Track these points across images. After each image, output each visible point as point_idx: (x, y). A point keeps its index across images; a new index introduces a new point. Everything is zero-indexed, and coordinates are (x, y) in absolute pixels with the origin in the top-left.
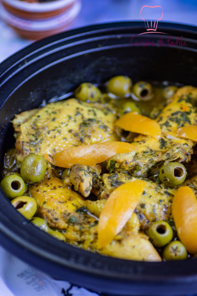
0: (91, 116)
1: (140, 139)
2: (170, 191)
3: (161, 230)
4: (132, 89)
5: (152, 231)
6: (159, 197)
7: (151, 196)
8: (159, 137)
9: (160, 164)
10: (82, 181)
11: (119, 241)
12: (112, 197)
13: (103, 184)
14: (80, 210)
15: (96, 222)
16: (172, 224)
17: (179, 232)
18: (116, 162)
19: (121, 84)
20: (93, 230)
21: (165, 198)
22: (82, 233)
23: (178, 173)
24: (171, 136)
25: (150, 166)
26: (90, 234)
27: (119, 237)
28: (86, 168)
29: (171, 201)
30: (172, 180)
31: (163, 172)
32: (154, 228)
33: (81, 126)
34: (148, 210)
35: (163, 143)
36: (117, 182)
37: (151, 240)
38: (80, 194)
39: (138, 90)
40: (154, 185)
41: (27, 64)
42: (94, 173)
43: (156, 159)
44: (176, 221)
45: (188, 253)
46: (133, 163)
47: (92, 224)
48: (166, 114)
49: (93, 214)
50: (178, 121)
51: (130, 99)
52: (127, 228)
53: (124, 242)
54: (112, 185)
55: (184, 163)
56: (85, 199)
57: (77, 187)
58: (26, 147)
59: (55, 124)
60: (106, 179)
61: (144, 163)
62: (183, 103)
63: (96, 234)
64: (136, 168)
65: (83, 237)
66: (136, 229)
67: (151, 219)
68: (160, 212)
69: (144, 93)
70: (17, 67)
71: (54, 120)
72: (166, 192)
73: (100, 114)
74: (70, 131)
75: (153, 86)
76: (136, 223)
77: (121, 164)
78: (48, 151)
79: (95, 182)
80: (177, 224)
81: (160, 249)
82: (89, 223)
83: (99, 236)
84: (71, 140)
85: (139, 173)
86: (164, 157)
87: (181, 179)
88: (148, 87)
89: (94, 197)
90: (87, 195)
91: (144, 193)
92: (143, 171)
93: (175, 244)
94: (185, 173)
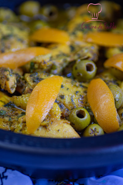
1: (53, 46)
2: (83, 84)
3: (81, 115)
5: (73, 116)
6: (75, 89)
7: (68, 89)
8: (68, 43)
9: (73, 63)
10: (8, 79)
11: (45, 127)
12: (35, 90)
13: (26, 82)
14: (7, 105)
15: (24, 114)
16: (89, 110)
17: (96, 116)
18: (35, 63)
19: (31, 7)
20: (21, 119)
21: (80, 89)
22: (11, 123)
23: (89, 68)
24: (79, 42)
25: (65, 65)
26: (19, 123)
27: (45, 123)
28: (10, 70)
29: (85, 92)
30: (85, 75)
31: (76, 69)
32: (74, 114)
34: (67, 100)
35: (72, 48)
36: (38, 79)
37: (72, 125)
38: (7, 92)
40: (69, 80)
42: (17, 74)
43: (69, 59)
44: (92, 107)
45: (105, 132)
46: (50, 63)
47: (20, 115)
49: (20, 107)
52: (51, 115)
53: (49, 127)
54: (34, 81)
55: (93, 61)
56: (10, 95)
57: (4, 85)
60: (28, 77)
61: (59, 63)
63: (24, 122)
64: (52, 67)
65: (12, 127)
67: (70, 107)
68: (77, 101)
69: (51, 14)
72: (80, 85)
76: (58, 111)
77: (40, 64)
79: (18, 81)
80: (93, 110)
81: (81, 131)
82: (17, 114)
83: (27, 124)
85: (56, 71)
86: (76, 57)
87: (92, 73)
89: (18, 93)
90: (13, 91)
91: (62, 86)
92: (59, 69)
93: (94, 126)
94: (95, 68)
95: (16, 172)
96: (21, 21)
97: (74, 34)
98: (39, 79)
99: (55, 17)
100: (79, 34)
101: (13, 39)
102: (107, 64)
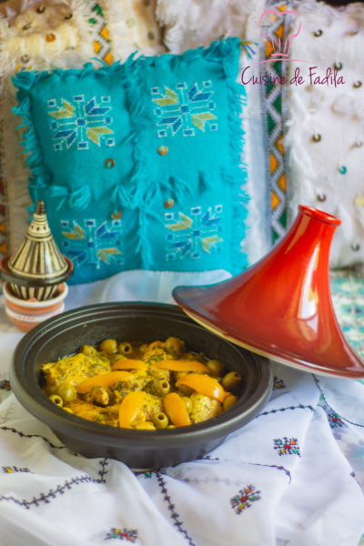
0: (95, 362)
2: (160, 398)
3: (161, 418)
4: (118, 348)
5: (155, 419)
6: (154, 401)
7: (149, 401)
8: (145, 369)
9: (151, 383)
10: (102, 394)
12: (124, 401)
13: (116, 396)
14: (103, 413)
15: (117, 418)
17: (172, 418)
18: (122, 382)
19: (111, 345)
21: (158, 401)
23: (164, 386)
24: (153, 368)
25: (145, 384)
26: (114, 422)
29: (163, 404)
30: (162, 391)
31: (154, 387)
32: (156, 417)
33: (90, 368)
34: (149, 409)
35: (149, 373)
37: (154, 423)
38: (101, 405)
39: (123, 348)
40: (149, 394)
41: (47, 331)
42: (108, 392)
43: (148, 380)
44: (168, 412)
47: (114, 419)
48: (146, 358)
50: (156, 360)
51: (118, 353)
52: (138, 418)
54: (122, 395)
55: (167, 380)
56: (104, 406)
58: (57, 381)
59: (73, 367)
60: (117, 393)
61: (141, 383)
62: (157, 349)
63: (118, 422)
64: (136, 386)
66: (144, 419)
68: (157, 411)
69: (127, 349)
70: (40, 334)
71: (71, 365)
72: (158, 399)
73: (100, 362)
74: (83, 371)
75: (133, 346)
76: (143, 416)
77: (126, 383)
78: (72, 383)
79: (110, 396)
80: (170, 415)
82: (111, 419)
83: (120, 423)
84: (85, 377)
85: (139, 388)
86: (153, 379)
87: (166, 390)
88: (128, 345)
89: (111, 404)
90: (106, 403)
91: (145, 399)
92: (141, 387)
94: (169, 386)
95: (114, 460)
97: (149, 362)
98: (126, 394)
99: (130, 352)
100: (153, 362)
101: (99, 367)
102: (177, 385)
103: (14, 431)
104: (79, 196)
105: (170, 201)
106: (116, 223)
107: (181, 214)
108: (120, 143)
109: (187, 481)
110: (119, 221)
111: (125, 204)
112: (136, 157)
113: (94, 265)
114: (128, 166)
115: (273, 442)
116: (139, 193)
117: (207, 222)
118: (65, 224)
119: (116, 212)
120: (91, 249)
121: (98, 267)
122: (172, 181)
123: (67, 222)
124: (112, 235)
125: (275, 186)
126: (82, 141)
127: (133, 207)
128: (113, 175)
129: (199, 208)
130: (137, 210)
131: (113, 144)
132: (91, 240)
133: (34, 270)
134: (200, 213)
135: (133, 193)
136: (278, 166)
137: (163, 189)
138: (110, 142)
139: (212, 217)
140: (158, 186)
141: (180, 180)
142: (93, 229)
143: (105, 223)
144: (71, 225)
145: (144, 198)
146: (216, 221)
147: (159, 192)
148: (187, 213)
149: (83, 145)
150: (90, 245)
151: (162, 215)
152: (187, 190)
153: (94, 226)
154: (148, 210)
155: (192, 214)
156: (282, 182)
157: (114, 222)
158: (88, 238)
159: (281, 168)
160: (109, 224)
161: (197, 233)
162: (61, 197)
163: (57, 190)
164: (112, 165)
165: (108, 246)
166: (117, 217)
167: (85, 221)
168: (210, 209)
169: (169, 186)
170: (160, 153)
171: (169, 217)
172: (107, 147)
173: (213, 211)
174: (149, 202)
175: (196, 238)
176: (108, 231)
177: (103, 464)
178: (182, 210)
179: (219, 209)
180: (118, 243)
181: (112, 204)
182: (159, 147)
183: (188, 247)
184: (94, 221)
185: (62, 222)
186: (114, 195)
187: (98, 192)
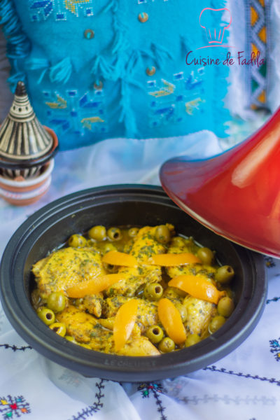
0: (85, 258)
1: (123, 269)
2: (154, 303)
3: (156, 332)
4: (107, 234)
5: (150, 334)
6: (148, 309)
7: (143, 310)
8: (136, 266)
9: (143, 286)
10: (95, 306)
11: (129, 344)
12: (118, 313)
13: (108, 306)
14: (96, 326)
15: (111, 334)
16: (161, 326)
17: (167, 330)
18: (114, 289)
19: (99, 231)
20: (110, 340)
21: (152, 308)
22: (102, 343)
23: (157, 290)
24: (144, 265)
25: (137, 288)
26: (108, 343)
27: (129, 342)
28: (94, 296)
29: (157, 311)
30: (154, 296)
31: (147, 291)
32: (151, 331)
33: (80, 266)
34: (143, 319)
35: (140, 270)
36: (118, 303)
37: (150, 340)
38: (94, 316)
39: (112, 234)
40: (143, 301)
41: (35, 228)
42: (100, 299)
43: (140, 283)
44: (163, 323)
45: (176, 344)
46: (126, 289)
47: (108, 335)
48: (136, 249)
49: (106, 328)
50: (146, 253)
51: (107, 241)
52: (133, 334)
53: (133, 344)
54: (115, 306)
55: (159, 283)
56: (97, 317)
57: (92, 311)
58: (48, 288)
59: (63, 268)
60: (109, 302)
61: (133, 287)
62: (147, 239)
63: (113, 342)
64: (128, 291)
65: (103, 345)
66: (139, 334)
67: (146, 325)
68: (151, 319)
69: (116, 235)
70: (28, 231)
71: (61, 265)
72: (152, 305)
73: (91, 256)
74: (74, 271)
75: (121, 229)
76: (138, 331)
77: (118, 290)
78: (63, 288)
79: (102, 306)
80: (165, 326)
81: (157, 345)
82: (105, 334)
83: (116, 343)
84: (76, 278)
85: (131, 295)
86: (145, 281)
87: (160, 294)
88: (118, 231)
89: (104, 316)
90: (99, 315)
91: (138, 308)
92: (133, 291)
93: (167, 340)
94: (162, 290)
95: (110, 382)
96: (91, 244)
97: (139, 256)
98: (120, 304)
99: (119, 239)
100: (144, 256)
101: (90, 264)
102: (171, 284)
103: (7, 346)
104: (59, 69)
105: (153, 68)
106: (99, 93)
107: (164, 81)
108: (99, 12)
109: (185, 401)
110: (101, 91)
111: (106, 75)
112: (116, 27)
113: (78, 133)
114: (107, 37)
115: (269, 344)
116: (120, 63)
117: (190, 85)
118: (46, 94)
119: (98, 83)
120: (75, 119)
121: (83, 134)
122: (153, 48)
123: (49, 92)
124: (95, 105)
125: (255, 38)
126: (60, 12)
127: (115, 78)
128: (93, 47)
129: (181, 73)
130: (120, 80)
131: (92, 14)
132: (74, 110)
133: (19, 151)
134: (183, 78)
135: (114, 63)
136: (258, 18)
137: (145, 57)
138: (89, 12)
139: (195, 81)
140: (139, 54)
141: (161, 47)
142: (76, 99)
143: (87, 93)
144: (53, 96)
145: (126, 67)
146: (199, 84)
147: (140, 60)
148: (169, 79)
149: (60, 17)
150: (73, 114)
151: (145, 83)
152: (170, 57)
153: (77, 96)
154: (130, 79)
155: (174, 80)
156: (263, 35)
157: (96, 91)
158: (71, 107)
159: (262, 21)
160: (92, 95)
161: (180, 98)
162: (42, 70)
163: (37, 62)
164: (92, 36)
165: (92, 115)
166: (99, 87)
167: (67, 91)
168: (192, 73)
169: (150, 53)
170: (140, 20)
171: (152, 84)
172: (86, 17)
173: (196, 74)
174: (131, 72)
175: (179, 103)
176: (91, 100)
177: (100, 386)
178: (164, 76)
179: (201, 72)
180: (101, 112)
181: (93, 76)
182: (139, 13)
183: (172, 113)
184: (75, 91)
185: (44, 92)
186: (95, 68)
187: (79, 64)
